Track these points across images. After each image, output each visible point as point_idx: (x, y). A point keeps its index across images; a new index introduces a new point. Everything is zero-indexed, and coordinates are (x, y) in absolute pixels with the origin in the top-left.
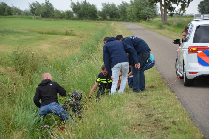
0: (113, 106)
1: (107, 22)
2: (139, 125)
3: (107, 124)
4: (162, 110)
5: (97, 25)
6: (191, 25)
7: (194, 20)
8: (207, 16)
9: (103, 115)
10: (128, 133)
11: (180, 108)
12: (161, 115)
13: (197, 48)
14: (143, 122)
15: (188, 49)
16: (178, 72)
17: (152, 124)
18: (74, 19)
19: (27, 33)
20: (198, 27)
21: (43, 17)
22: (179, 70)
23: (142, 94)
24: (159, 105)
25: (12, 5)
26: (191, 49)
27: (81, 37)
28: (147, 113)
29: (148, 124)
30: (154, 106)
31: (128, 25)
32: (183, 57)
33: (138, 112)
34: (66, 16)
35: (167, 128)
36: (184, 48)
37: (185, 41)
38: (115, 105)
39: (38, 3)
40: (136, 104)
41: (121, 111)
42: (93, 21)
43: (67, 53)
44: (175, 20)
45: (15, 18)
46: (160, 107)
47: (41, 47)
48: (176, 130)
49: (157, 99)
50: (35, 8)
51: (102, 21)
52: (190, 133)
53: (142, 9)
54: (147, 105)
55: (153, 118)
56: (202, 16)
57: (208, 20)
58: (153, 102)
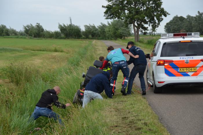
0: (95, 111)
1: (89, 40)
2: (116, 126)
3: (90, 126)
4: (135, 114)
5: (81, 43)
6: (158, 42)
7: (161, 38)
8: (172, 35)
9: (86, 118)
10: (107, 133)
11: (150, 111)
12: (135, 118)
13: (164, 61)
14: (120, 124)
15: (157, 62)
16: (148, 81)
17: (127, 125)
18: (61, 38)
19: (21, 51)
20: (165, 44)
21: (35, 37)
22: (150, 79)
23: (119, 100)
24: (133, 110)
25: (10, 27)
26: (159, 62)
27: (67, 53)
28: (123, 116)
29: (124, 126)
30: (129, 110)
31: (107, 42)
32: (153, 69)
33: (116, 116)
34: (54, 36)
35: (140, 129)
36: (153, 62)
37: (155, 56)
40: (114, 108)
41: (102, 114)
42: (77, 40)
43: (55, 66)
44: (146, 39)
45: (11, 38)
47: (33, 62)
48: (147, 130)
49: (132, 104)
50: (28, 29)
51: (85, 40)
52: (159, 132)
53: (119, 29)
54: (123, 110)
55: (128, 120)
56: (168, 35)
57: (173, 38)
58: (128, 107)
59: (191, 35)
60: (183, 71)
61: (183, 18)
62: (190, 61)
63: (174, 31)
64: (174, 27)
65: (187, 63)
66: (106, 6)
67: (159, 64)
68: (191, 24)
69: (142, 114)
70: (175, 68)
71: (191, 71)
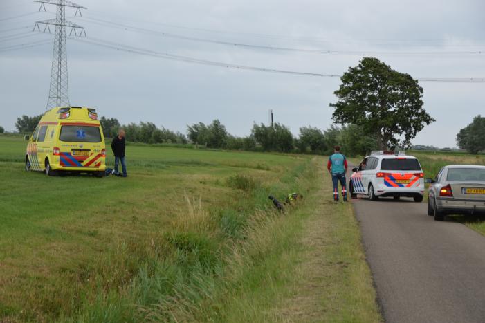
1: (306, 156)
5: (292, 160)
18: (256, 150)
21: (209, 146)
34: (244, 146)
39: (202, 124)
42: (285, 154)
45: (167, 146)
50: (196, 133)
51: (299, 155)
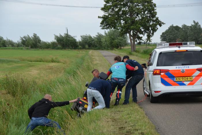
0: (91, 121)
1: (86, 50)
4: (132, 123)
5: (77, 53)
6: (154, 52)
7: (157, 47)
8: (167, 45)
11: (147, 121)
12: (131, 128)
13: (160, 71)
15: (153, 71)
16: (145, 91)
18: (58, 49)
19: (18, 62)
20: (161, 53)
21: (32, 47)
22: (146, 89)
23: (116, 110)
24: (130, 120)
25: (7, 38)
26: (155, 72)
27: (64, 64)
28: (120, 126)
30: (126, 120)
31: (104, 52)
32: (149, 78)
33: (112, 126)
34: (51, 46)
36: (149, 71)
37: (150, 65)
38: (93, 120)
40: (110, 118)
41: (99, 124)
42: (74, 50)
43: (53, 77)
44: (142, 48)
45: (9, 49)
46: (131, 121)
47: (30, 73)
49: (128, 114)
50: (25, 40)
51: (82, 50)
53: (115, 39)
54: (120, 120)
55: (124, 130)
56: (163, 45)
57: (168, 48)
58: (125, 117)
59: (186, 44)
60: (179, 80)
61: (179, 27)
62: (186, 70)
63: (170, 40)
64: (170, 37)
65: (183, 72)
66: (102, 16)
67: (155, 74)
68: (187, 33)
69: (139, 124)
70: (171, 77)
71: (187, 80)
